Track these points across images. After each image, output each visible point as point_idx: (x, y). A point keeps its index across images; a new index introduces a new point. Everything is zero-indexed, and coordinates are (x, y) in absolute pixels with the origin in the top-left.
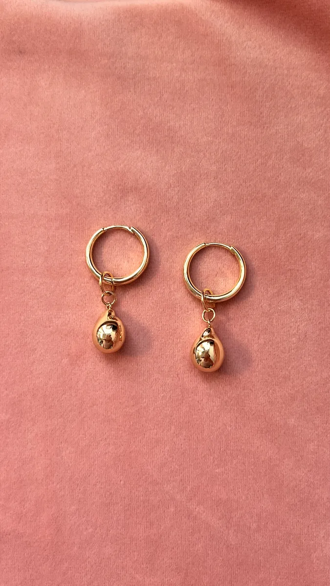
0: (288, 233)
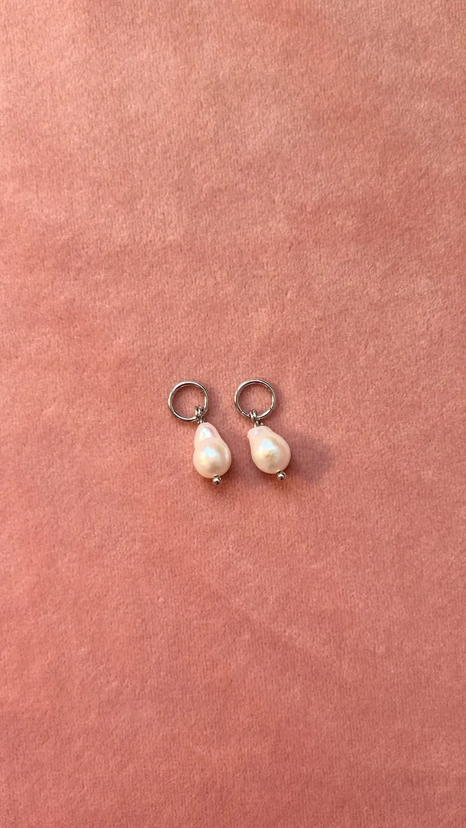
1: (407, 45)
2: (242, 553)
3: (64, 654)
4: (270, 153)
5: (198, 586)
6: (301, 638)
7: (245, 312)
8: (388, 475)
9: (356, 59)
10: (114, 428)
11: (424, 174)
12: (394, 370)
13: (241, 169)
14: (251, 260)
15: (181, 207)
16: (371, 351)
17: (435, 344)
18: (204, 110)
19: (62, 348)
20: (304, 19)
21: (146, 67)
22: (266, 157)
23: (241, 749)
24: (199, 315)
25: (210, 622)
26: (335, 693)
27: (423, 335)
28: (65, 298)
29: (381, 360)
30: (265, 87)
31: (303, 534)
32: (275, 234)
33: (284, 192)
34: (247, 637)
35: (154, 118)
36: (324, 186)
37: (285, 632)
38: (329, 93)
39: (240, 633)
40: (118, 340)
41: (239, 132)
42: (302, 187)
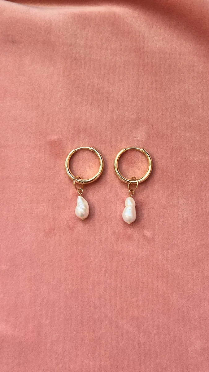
0: (178, 158)
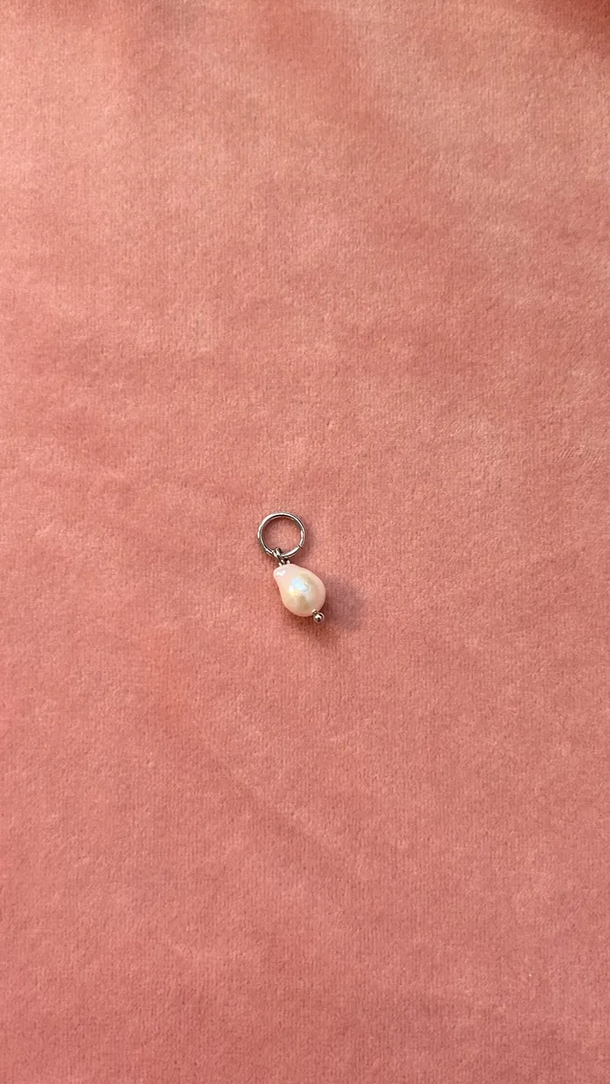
1: (486, 162)
2: (251, 717)
3: (30, 819)
4: (322, 266)
5: (196, 752)
6: (311, 823)
7: (279, 439)
8: (427, 640)
9: (428, 172)
10: (116, 558)
11: (494, 305)
12: (443, 520)
13: (289, 281)
14: (291, 382)
15: (217, 317)
16: (418, 496)
17: (492, 495)
18: (253, 212)
19: (66, 462)
20: (373, 124)
21: (194, 159)
22: (318, 269)
23: (228, 954)
24: (227, 438)
25: (205, 795)
26: (345, 894)
27: (479, 483)
28: (76, 405)
29: (429, 508)
30: (323, 192)
31: (323, 700)
32: (320, 356)
33: (335, 309)
34: (248, 817)
35: (196, 215)
36: (380, 308)
37: (293, 814)
38: (394, 206)
39: (240, 811)
40: (131, 458)
41: (291, 240)
42: (356, 306)
